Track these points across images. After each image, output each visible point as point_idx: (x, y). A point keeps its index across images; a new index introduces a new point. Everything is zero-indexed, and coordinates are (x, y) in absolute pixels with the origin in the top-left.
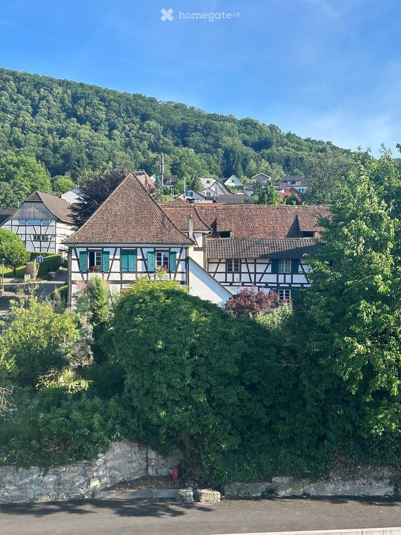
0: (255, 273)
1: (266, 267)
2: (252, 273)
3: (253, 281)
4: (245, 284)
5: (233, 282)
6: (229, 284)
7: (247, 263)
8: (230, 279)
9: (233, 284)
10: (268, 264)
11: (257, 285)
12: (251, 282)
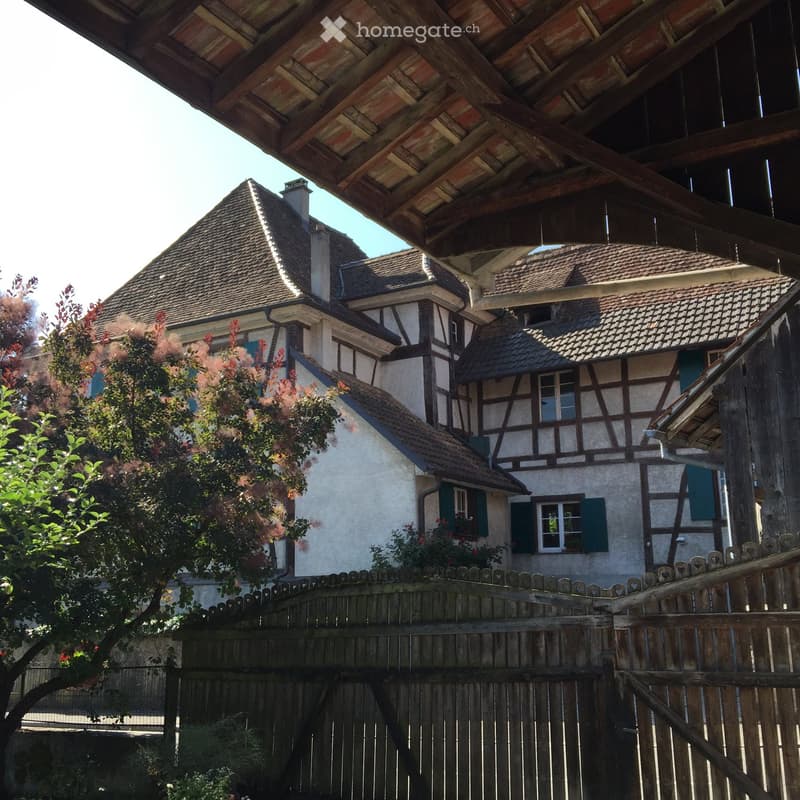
0: (628, 416)
1: (662, 389)
2: (616, 418)
3: (622, 443)
4: (598, 458)
5: (559, 454)
6: (543, 463)
7: (597, 388)
8: (547, 446)
9: (561, 461)
10: (669, 381)
11: (637, 455)
12: (615, 449)
